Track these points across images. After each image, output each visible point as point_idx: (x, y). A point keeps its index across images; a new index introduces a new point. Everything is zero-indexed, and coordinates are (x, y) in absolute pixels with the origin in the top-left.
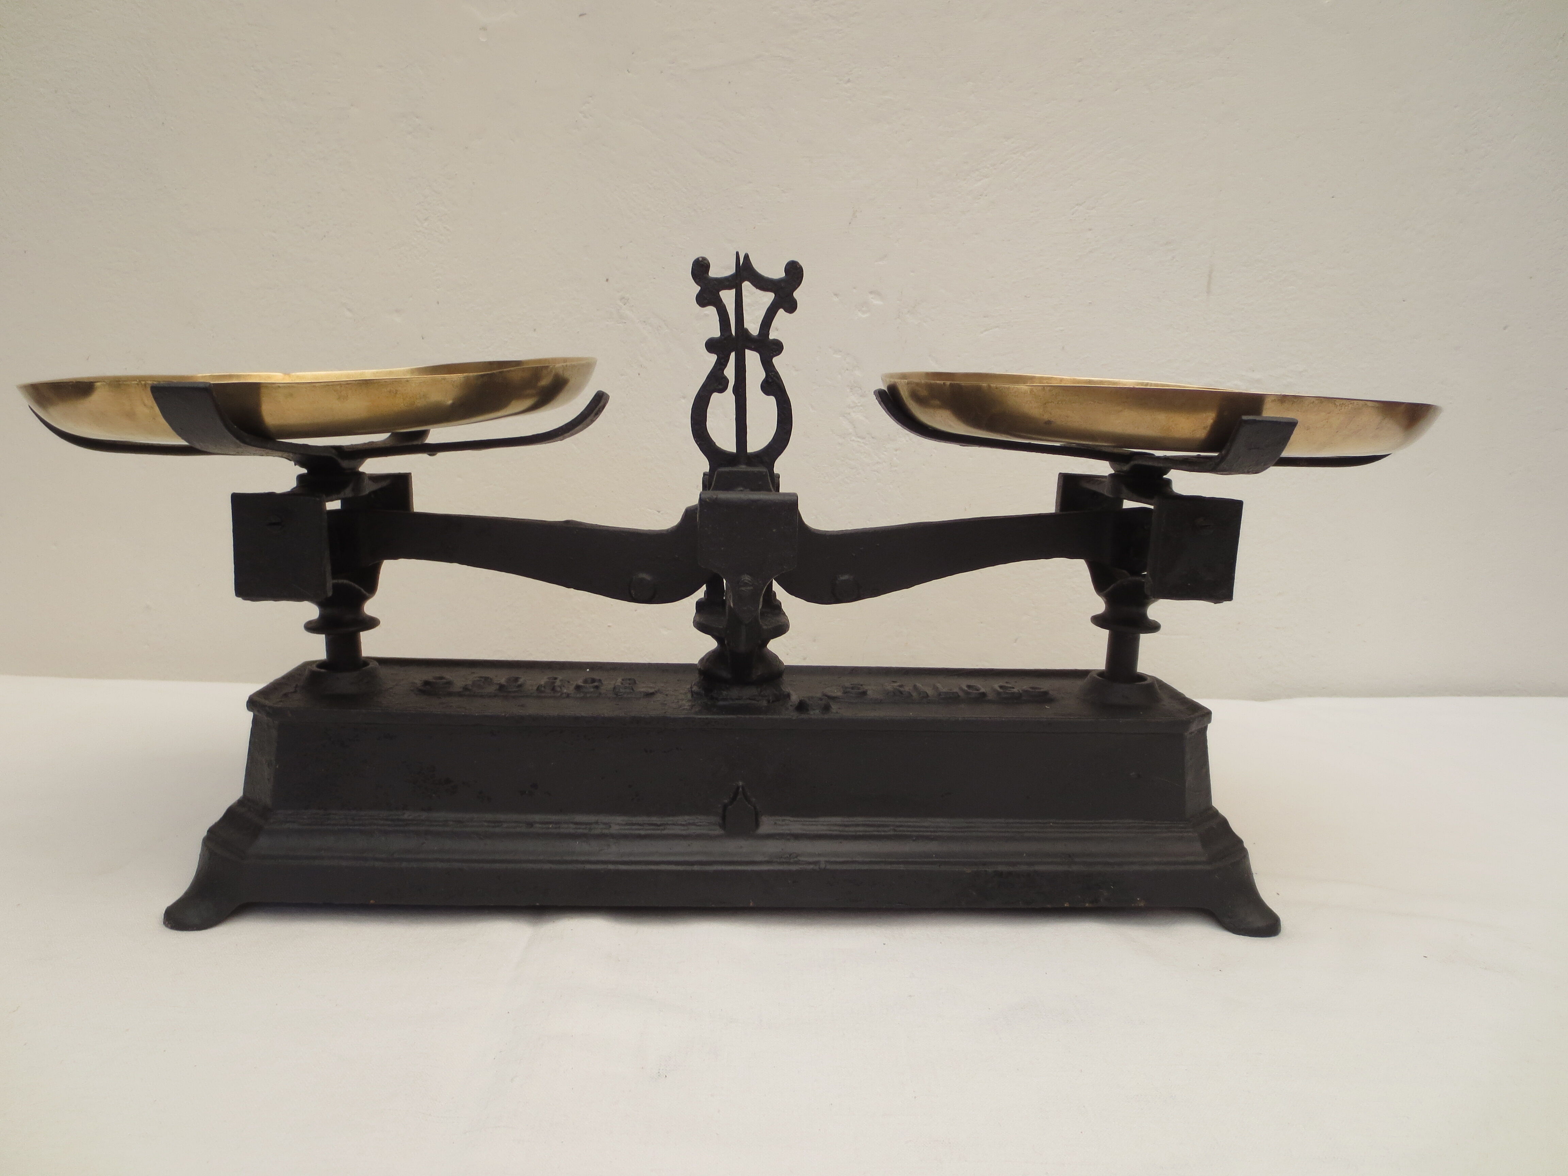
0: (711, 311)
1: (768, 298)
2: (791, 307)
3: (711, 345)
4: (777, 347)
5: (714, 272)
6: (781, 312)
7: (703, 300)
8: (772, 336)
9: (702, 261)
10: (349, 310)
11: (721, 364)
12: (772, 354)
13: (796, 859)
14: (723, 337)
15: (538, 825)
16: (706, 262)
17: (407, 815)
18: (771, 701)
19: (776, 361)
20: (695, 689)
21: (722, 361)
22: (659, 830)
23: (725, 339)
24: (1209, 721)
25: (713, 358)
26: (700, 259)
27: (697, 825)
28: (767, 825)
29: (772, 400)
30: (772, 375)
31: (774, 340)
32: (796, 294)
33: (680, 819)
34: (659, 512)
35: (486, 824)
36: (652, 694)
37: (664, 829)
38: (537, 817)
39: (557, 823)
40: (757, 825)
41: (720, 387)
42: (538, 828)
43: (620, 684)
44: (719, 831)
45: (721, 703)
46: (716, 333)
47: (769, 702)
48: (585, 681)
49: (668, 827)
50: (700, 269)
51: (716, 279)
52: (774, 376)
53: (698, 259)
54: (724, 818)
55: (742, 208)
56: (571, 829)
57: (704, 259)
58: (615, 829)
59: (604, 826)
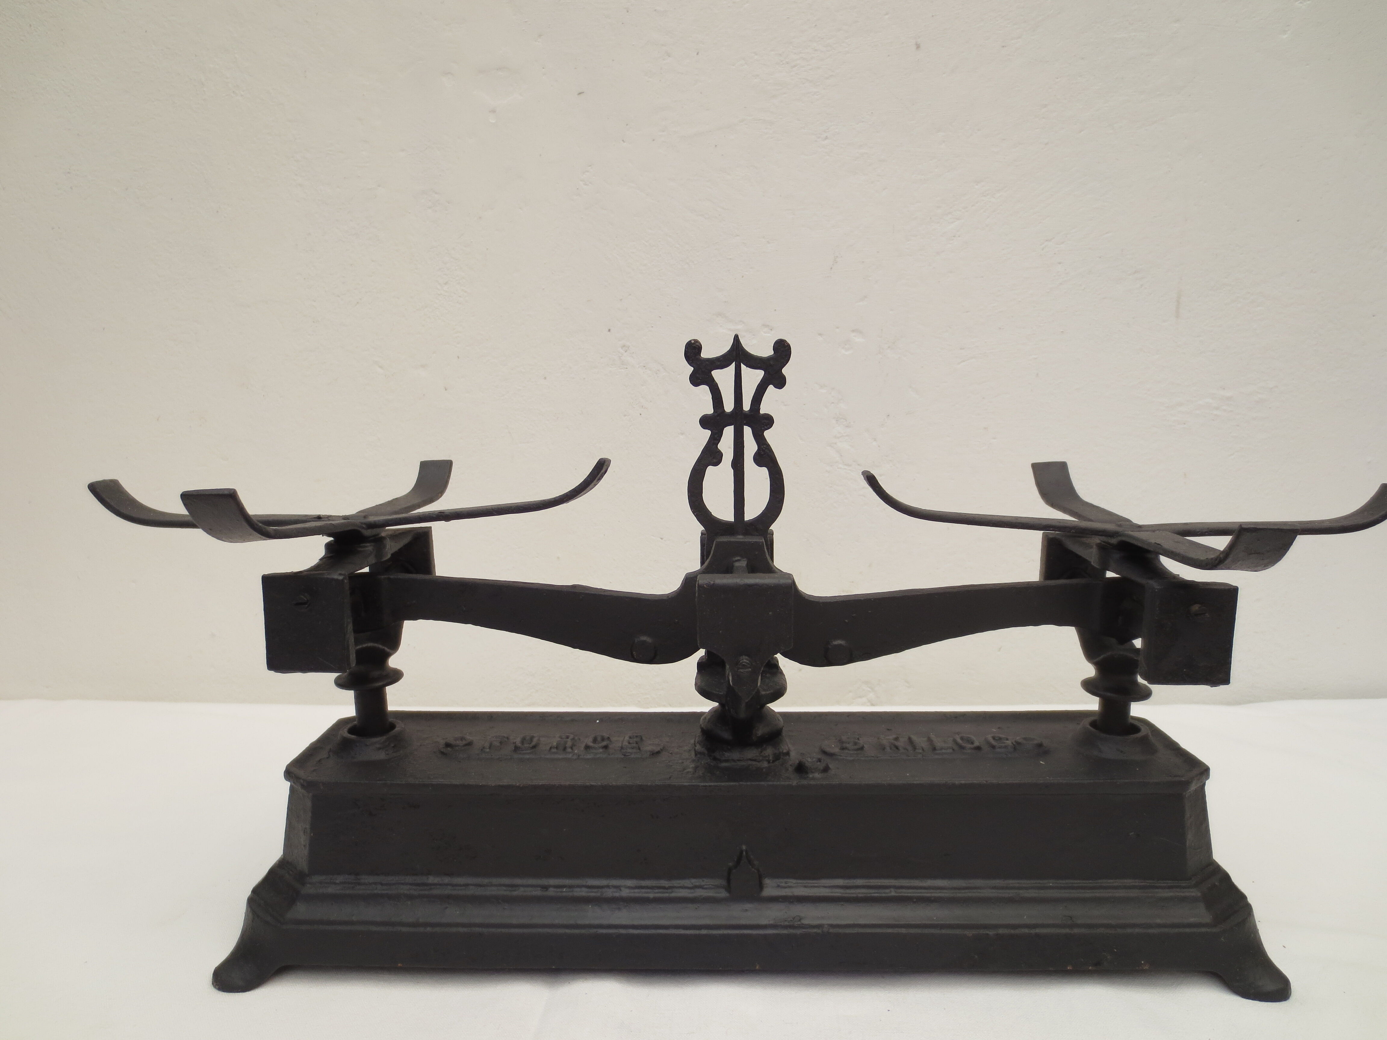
0: (704, 390)
1: (759, 374)
2: (780, 382)
3: (705, 422)
4: (768, 421)
5: (706, 354)
6: (771, 388)
7: (696, 380)
8: (762, 411)
9: (694, 344)
10: (381, 367)
11: (716, 438)
12: (763, 428)
13: (799, 923)
14: (716, 414)
15: (551, 889)
16: (698, 344)
17: (431, 879)
18: (771, 762)
19: (767, 434)
20: (698, 747)
21: (716, 436)
22: (667, 893)
23: (718, 415)
24: (1208, 777)
25: (708, 433)
26: (693, 342)
27: (703, 888)
28: (771, 888)
29: (765, 470)
30: (764, 447)
31: (765, 414)
32: (785, 371)
33: (687, 883)
34: (662, 539)
35: (505, 888)
36: (658, 753)
37: (672, 892)
38: (552, 882)
39: (571, 887)
40: (761, 887)
41: (715, 461)
42: (551, 892)
43: (627, 744)
44: (723, 894)
45: (724, 765)
46: (710, 410)
47: (769, 762)
48: (595, 740)
49: (676, 890)
50: (693, 350)
51: (708, 360)
52: (766, 448)
53: (690, 341)
54: (729, 881)
55: (730, 259)
56: (583, 893)
57: (696, 341)
58: (625, 893)
59: (615, 890)
